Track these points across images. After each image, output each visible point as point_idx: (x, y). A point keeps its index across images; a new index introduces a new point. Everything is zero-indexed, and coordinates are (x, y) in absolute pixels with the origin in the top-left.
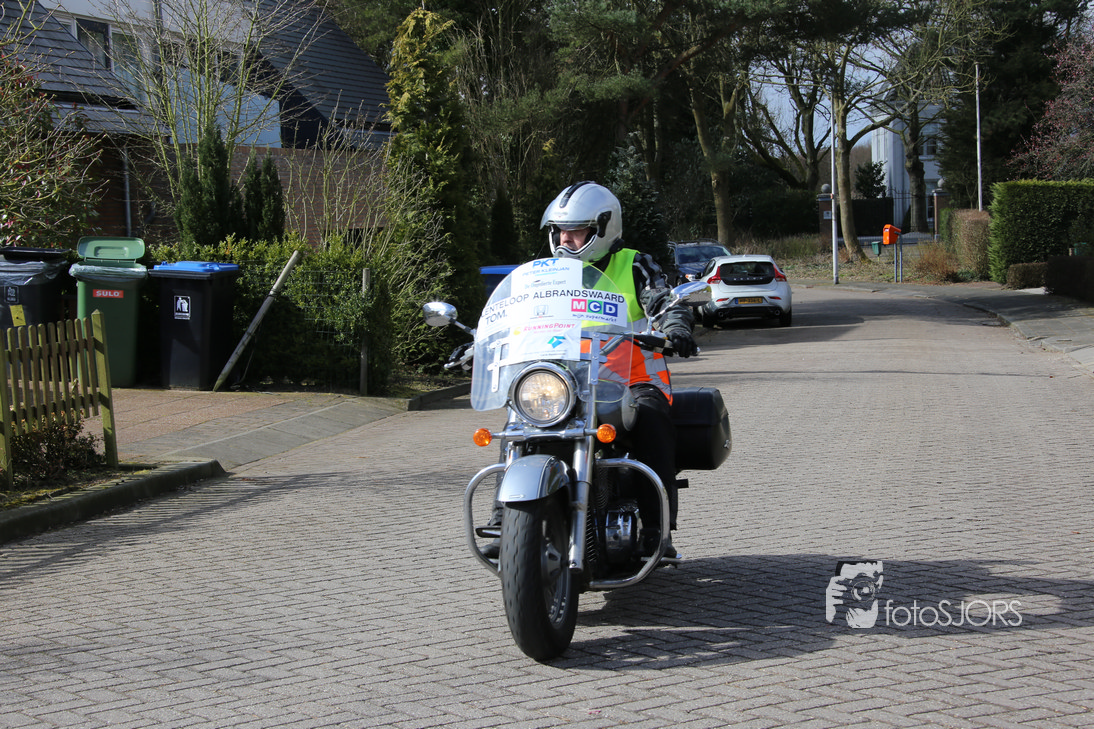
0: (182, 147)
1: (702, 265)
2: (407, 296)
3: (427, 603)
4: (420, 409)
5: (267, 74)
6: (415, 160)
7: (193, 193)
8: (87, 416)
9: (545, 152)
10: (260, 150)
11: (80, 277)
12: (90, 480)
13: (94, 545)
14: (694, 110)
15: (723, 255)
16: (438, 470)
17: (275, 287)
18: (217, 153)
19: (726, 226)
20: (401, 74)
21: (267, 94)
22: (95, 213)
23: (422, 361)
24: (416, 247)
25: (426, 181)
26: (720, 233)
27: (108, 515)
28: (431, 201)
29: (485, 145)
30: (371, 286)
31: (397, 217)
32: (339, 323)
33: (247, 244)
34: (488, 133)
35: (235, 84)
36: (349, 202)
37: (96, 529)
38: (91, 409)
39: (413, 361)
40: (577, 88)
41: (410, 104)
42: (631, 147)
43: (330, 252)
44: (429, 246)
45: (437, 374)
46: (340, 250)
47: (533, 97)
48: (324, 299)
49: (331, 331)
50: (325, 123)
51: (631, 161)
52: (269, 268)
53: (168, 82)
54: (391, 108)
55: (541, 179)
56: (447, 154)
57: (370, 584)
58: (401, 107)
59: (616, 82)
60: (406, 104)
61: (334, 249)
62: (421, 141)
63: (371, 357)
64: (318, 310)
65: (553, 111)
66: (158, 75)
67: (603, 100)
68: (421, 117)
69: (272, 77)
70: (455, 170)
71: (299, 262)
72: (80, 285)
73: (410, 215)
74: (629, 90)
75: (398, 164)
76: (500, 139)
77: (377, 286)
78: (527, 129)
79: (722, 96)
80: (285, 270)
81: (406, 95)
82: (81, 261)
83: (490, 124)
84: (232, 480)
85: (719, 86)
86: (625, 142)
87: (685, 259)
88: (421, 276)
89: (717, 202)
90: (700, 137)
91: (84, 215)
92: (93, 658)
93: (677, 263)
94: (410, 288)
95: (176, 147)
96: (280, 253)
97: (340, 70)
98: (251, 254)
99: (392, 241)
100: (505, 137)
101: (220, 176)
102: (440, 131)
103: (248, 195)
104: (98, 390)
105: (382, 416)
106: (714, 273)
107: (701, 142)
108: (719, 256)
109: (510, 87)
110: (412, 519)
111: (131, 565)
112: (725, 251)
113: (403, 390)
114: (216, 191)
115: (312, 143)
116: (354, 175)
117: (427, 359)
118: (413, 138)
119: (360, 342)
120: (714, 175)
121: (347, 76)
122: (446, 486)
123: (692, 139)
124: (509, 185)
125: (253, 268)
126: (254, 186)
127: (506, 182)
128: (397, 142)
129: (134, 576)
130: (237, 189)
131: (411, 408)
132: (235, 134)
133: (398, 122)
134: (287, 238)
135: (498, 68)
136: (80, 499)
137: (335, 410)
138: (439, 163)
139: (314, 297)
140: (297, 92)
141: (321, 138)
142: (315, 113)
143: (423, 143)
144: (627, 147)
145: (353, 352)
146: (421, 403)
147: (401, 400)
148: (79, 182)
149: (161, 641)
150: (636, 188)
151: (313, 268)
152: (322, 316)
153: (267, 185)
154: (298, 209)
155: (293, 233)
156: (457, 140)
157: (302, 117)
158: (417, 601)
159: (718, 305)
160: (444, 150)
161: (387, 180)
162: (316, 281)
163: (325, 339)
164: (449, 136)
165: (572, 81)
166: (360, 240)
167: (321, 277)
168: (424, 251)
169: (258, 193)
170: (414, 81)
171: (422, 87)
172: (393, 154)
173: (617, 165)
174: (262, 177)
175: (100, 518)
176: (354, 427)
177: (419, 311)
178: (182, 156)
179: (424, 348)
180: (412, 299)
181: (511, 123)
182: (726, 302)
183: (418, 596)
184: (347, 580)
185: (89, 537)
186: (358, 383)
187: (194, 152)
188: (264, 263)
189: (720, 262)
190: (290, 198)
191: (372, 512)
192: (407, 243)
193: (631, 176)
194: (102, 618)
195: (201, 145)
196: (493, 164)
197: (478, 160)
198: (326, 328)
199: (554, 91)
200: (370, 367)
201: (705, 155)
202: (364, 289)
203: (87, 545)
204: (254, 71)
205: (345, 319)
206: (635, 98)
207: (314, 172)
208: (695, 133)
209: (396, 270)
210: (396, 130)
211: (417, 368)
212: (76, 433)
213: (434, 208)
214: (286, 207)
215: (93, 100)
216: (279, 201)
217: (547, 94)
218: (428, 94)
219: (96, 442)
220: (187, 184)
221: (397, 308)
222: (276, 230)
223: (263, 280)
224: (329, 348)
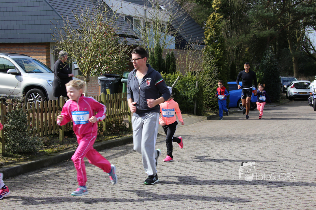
0: (150, 49)
1: (289, 83)
2: (207, 89)
3: (213, 171)
4: (210, 119)
5: (173, 30)
6: (211, 53)
7: (153, 61)
8: (125, 118)
9: (246, 51)
10: (170, 50)
11: (124, 82)
12: (125, 134)
13: (126, 151)
14: (288, 40)
15: (295, 80)
16: (215, 136)
17: (173, 86)
18: (159, 50)
19: (296, 72)
20: (208, 30)
21: (172, 35)
22: (128, 66)
23: (211, 107)
24: (210, 76)
25: (214, 58)
26: (294, 74)
27: (129, 143)
28: (215, 64)
29: (229, 49)
30: (198, 86)
31: (205, 68)
32: (189, 96)
33: (166, 74)
34: (230, 46)
35: (164, 32)
36: (193, 64)
37: (127, 147)
38: (126, 116)
39: (208, 106)
40: (256, 34)
41: (210, 38)
42: (270, 50)
43: (188, 77)
44: (214, 76)
45: (214, 110)
46: (190, 76)
47: (243, 36)
48: (186, 89)
49: (187, 98)
50: (187, 43)
51: (270, 54)
52: (171, 81)
53: (148, 32)
54: (205, 39)
55: (244, 58)
56: (220, 51)
57: (197, 165)
58: (208, 38)
59: (267, 32)
60: (209, 38)
61: (188, 76)
62: (212, 48)
63: (197, 105)
64: (184, 92)
65: (248, 40)
66: (145, 30)
67: (263, 37)
68: (213, 41)
69: (174, 31)
70: (222, 55)
71: (179, 79)
72: (123, 84)
73: (209, 67)
74: (270, 34)
75: (207, 54)
76: (233, 48)
77: (200, 86)
78: (241, 45)
79: (297, 36)
80: (175, 81)
81: (209, 35)
82: (124, 78)
83: (231, 44)
84: (161, 136)
85: (296, 34)
86: (268, 49)
87: (284, 81)
88: (211, 84)
89: (294, 65)
90: (290, 48)
91: (125, 66)
92: (127, 180)
93: (282, 82)
94: (208, 87)
95: (149, 49)
96: (174, 77)
97: (191, 29)
98: (167, 77)
99: (204, 74)
100: (235, 47)
101: (160, 56)
102: (218, 45)
103: (167, 62)
104: (128, 111)
105: (200, 121)
106: (292, 85)
107: (290, 49)
108: (294, 80)
109: (237, 33)
110: (208, 149)
111: (136, 157)
112: (296, 79)
113: (205, 114)
114: (159, 60)
115: (184, 48)
116: (195, 56)
117: (212, 106)
118: (211, 47)
119: (195, 101)
120: (293, 58)
121: (193, 30)
122: (217, 140)
123: (287, 48)
124: (235, 60)
125: (167, 81)
126: (168, 59)
127: (234, 59)
128: (206, 48)
129: (137, 160)
130: (164, 60)
131: (208, 119)
132: (164, 45)
133: (207, 43)
134: (176, 73)
135: (234, 28)
136: (123, 139)
137: (187, 119)
138: (217, 54)
139: (183, 89)
140: (180, 35)
141: (186, 47)
142: (184, 40)
143: (213, 48)
144: (269, 50)
145: (193, 103)
146: (210, 118)
147: (205, 117)
148: (125, 57)
149: (144, 177)
150: (271, 61)
151: (183, 81)
152: (185, 94)
153: (172, 59)
154: (179, 65)
155: (178, 71)
156: (222, 48)
157: (181, 41)
158: (210, 171)
159: (293, 94)
160: (219, 50)
161: (203, 58)
162: (184, 84)
163: (185, 100)
164: (220, 46)
165: (254, 32)
166: (195, 74)
167: (185, 83)
168: (212, 77)
169: (169, 61)
170: (212, 32)
171: (214, 33)
172: (205, 51)
173: (266, 55)
174: (170, 57)
175: (127, 144)
176: (192, 124)
177: (210, 94)
178: (150, 51)
179: (211, 103)
180: (208, 90)
181: (236, 43)
182: (296, 93)
183: (210, 169)
184: (191, 164)
185: (125, 149)
186: (194, 112)
187: (153, 50)
188: (170, 79)
189: (294, 82)
190: (178, 63)
191: (198, 146)
192: (208, 75)
193: (270, 58)
194: (129, 170)
195: (155, 48)
196: (231, 54)
197: (227, 53)
198: (186, 97)
199: (249, 35)
200: (197, 108)
201: (291, 52)
202: (196, 87)
203: (125, 151)
204: (170, 29)
205: (191, 95)
206: (272, 37)
207: (184, 56)
208: (289, 47)
209: (204, 82)
210: (206, 45)
211: (209, 108)
212: (122, 122)
213: (216, 66)
214: (176, 65)
215: (128, 37)
216: (175, 63)
217: (247, 35)
218: (215, 35)
219: (127, 125)
220: (151, 58)
221: (204, 92)
222: (174, 71)
223: (170, 84)
224: (186, 102)
